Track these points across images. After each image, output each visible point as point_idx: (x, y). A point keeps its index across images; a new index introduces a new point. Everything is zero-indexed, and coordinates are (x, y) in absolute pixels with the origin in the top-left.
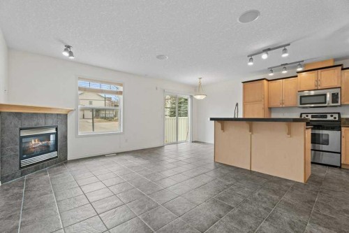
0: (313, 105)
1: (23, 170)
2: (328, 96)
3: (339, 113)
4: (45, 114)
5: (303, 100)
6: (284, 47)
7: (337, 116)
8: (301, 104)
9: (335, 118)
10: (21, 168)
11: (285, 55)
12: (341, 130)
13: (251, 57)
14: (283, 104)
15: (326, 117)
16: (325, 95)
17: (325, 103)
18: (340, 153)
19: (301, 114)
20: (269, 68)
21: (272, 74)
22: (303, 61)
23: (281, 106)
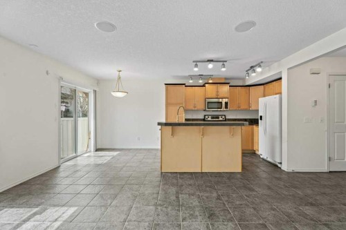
0: (216, 110)
2: (224, 104)
3: (225, 115)
5: (209, 105)
6: (223, 62)
7: (224, 117)
9: (223, 119)
11: (223, 69)
13: (196, 63)
14: (195, 107)
15: (218, 118)
17: (221, 108)
19: (205, 116)
20: (189, 75)
21: (191, 81)
22: (213, 75)
23: (194, 109)
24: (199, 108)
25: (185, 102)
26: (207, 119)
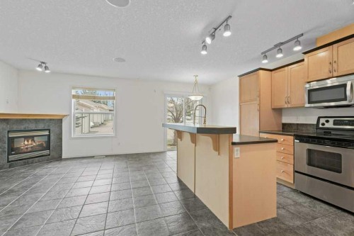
0: (333, 104)
1: (11, 164)
4: (36, 119)
5: (313, 96)
8: (309, 103)
10: (8, 161)
14: (288, 103)
16: (345, 86)
17: (345, 99)
19: (319, 118)
20: (262, 53)
21: (265, 61)
22: (302, 35)
23: (286, 106)
24: (295, 102)
25: (259, 96)
26: (323, 124)
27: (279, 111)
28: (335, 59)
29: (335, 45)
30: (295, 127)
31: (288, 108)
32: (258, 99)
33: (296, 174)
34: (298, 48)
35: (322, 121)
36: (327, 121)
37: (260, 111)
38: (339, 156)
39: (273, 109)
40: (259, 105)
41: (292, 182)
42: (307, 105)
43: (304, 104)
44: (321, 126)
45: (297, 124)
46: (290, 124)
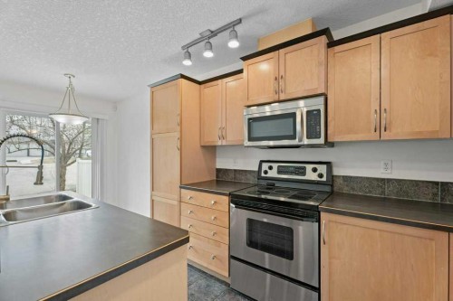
2: (300, 118)
3: (329, 164)
5: (254, 128)
8: (250, 139)
9: (321, 176)
12: (319, 221)
15: (304, 173)
16: (293, 115)
17: (293, 137)
18: (318, 290)
19: (259, 163)
20: (183, 48)
21: (187, 63)
22: (240, 21)
23: (219, 143)
24: (231, 138)
25: (180, 124)
26: (266, 172)
27: (211, 150)
28: (282, 73)
29: (282, 51)
30: (232, 175)
31: (222, 146)
32: (179, 128)
33: (232, 260)
34: (234, 44)
35: (265, 167)
36: (271, 168)
37: (181, 150)
38: (290, 231)
39: (203, 147)
40: (181, 139)
41: (227, 275)
42: (247, 143)
43: (243, 141)
44: (263, 175)
45: (235, 170)
46: (226, 170)
